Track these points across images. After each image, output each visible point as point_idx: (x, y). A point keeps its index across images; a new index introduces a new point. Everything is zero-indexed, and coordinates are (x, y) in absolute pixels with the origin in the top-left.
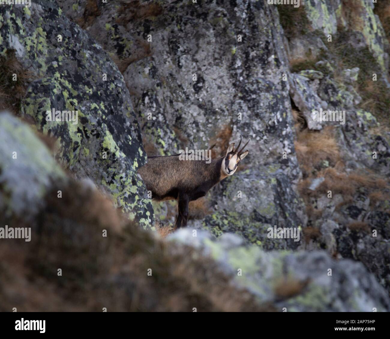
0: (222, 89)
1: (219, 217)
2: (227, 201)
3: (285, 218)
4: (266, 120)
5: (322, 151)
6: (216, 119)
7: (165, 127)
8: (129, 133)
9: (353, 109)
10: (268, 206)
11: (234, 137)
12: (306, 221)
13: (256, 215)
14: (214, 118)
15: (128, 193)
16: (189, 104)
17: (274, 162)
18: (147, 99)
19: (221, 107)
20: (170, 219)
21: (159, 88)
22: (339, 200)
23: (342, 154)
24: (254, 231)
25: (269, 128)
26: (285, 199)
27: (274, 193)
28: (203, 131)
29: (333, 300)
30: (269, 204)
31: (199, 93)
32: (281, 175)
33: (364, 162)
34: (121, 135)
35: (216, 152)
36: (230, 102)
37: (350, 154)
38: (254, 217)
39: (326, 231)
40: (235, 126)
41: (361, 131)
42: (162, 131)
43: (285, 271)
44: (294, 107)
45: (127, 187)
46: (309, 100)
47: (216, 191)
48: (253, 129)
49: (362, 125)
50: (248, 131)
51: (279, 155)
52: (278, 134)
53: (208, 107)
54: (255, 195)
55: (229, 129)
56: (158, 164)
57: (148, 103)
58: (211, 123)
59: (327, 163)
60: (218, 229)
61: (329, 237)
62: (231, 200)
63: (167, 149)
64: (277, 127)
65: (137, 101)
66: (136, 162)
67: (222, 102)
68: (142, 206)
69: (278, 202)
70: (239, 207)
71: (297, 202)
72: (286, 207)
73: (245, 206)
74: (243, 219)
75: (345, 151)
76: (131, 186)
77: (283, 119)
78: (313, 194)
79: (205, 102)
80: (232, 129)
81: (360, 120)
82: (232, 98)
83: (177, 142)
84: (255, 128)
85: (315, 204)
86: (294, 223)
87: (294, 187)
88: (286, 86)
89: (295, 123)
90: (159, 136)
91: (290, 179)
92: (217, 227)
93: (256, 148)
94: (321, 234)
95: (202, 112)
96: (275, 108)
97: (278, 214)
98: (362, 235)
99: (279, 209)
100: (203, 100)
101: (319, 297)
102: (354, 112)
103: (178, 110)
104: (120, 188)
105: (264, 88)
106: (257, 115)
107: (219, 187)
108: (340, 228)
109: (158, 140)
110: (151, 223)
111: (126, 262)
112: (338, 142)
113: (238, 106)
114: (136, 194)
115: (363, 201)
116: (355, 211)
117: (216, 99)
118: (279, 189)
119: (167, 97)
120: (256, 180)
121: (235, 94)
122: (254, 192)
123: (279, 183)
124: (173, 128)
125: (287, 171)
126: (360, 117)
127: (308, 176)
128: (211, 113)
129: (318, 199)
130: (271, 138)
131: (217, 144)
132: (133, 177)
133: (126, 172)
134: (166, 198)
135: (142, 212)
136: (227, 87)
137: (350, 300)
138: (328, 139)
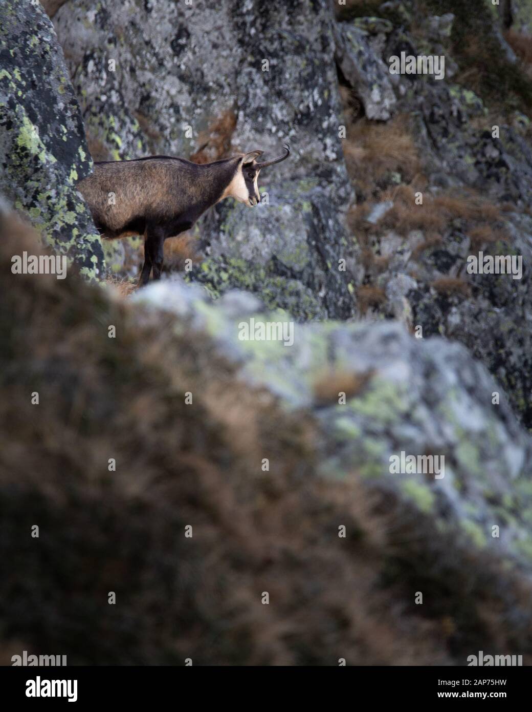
0: (220, 49)
1: (214, 268)
2: (226, 240)
3: (326, 270)
4: (294, 102)
5: (388, 155)
6: (209, 100)
7: (122, 114)
8: (63, 121)
9: (443, 85)
10: (298, 250)
11: (239, 131)
12: (360, 276)
13: (276, 265)
14: (205, 98)
15: (60, 225)
16: (164, 73)
17: (308, 175)
18: (91, 65)
19: (218, 79)
20: (129, 270)
21: (112, 46)
22: (418, 241)
23: (423, 162)
24: (272, 292)
25: (299, 116)
26: (325, 238)
27: (308, 228)
28: (186, 120)
29: (413, 406)
30: (298, 246)
31: (181, 56)
32: (319, 197)
33: (461, 176)
34: (49, 125)
35: (208, 156)
36: (233, 70)
37: (437, 162)
38: (272, 268)
39: (394, 293)
40: (241, 113)
41: (457, 123)
42: (117, 119)
43: (332, 357)
44: (342, 80)
45: (58, 213)
46: (369, 68)
47: (208, 222)
48: (272, 118)
49: (459, 112)
50: (263, 121)
51: (316, 163)
52: (314, 126)
53: (196, 79)
54: (274, 230)
55: (231, 118)
56: (109, 175)
57: (92, 72)
58: (200, 107)
59: (397, 177)
60: (212, 288)
61: (400, 303)
62: (234, 239)
63: (124, 151)
64: (313, 114)
65: (74, 68)
66: (75, 172)
67: (220, 71)
68: (84, 246)
69: (314, 243)
70: (247, 252)
71: (346, 243)
72: (327, 251)
73: (257, 250)
74: (254, 272)
75: (429, 157)
76: (65, 212)
77: (323, 100)
78: (374, 230)
79: (190, 71)
80: (237, 117)
81: (455, 104)
82: (236, 65)
83: (142, 139)
84: (276, 115)
85: (377, 247)
86: (341, 279)
87: (341, 218)
88: (328, 45)
89: (345, 108)
90: (111, 129)
91: (335, 203)
92: (210, 285)
93: (277, 150)
94: (387, 298)
95: (186, 88)
96: (310, 83)
97: (314, 263)
98: (456, 301)
99: (315, 254)
100: (187, 66)
101: (389, 401)
102: (444, 89)
103: (144, 85)
104: (48, 216)
105: (292, 47)
106: (279, 94)
107: (213, 217)
108: (419, 288)
109: (110, 136)
110: (98, 276)
111: (60, 338)
112: (416, 141)
113: (246, 78)
114: (74, 226)
115: (460, 242)
116: (445, 260)
117: (210, 65)
118: (316, 221)
119: (126, 61)
120: (276, 205)
121: (241, 57)
122: (274, 226)
123: (316, 210)
124: (136, 114)
125: (329, 190)
126: (454, 98)
127: (365, 199)
128: (201, 90)
129: (383, 238)
130: (302, 133)
131: (210, 143)
132: (68, 196)
133: (57, 189)
134: (125, 234)
135: (84, 256)
136: (228, 46)
137: (442, 407)
138: (401, 135)
